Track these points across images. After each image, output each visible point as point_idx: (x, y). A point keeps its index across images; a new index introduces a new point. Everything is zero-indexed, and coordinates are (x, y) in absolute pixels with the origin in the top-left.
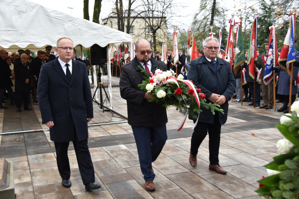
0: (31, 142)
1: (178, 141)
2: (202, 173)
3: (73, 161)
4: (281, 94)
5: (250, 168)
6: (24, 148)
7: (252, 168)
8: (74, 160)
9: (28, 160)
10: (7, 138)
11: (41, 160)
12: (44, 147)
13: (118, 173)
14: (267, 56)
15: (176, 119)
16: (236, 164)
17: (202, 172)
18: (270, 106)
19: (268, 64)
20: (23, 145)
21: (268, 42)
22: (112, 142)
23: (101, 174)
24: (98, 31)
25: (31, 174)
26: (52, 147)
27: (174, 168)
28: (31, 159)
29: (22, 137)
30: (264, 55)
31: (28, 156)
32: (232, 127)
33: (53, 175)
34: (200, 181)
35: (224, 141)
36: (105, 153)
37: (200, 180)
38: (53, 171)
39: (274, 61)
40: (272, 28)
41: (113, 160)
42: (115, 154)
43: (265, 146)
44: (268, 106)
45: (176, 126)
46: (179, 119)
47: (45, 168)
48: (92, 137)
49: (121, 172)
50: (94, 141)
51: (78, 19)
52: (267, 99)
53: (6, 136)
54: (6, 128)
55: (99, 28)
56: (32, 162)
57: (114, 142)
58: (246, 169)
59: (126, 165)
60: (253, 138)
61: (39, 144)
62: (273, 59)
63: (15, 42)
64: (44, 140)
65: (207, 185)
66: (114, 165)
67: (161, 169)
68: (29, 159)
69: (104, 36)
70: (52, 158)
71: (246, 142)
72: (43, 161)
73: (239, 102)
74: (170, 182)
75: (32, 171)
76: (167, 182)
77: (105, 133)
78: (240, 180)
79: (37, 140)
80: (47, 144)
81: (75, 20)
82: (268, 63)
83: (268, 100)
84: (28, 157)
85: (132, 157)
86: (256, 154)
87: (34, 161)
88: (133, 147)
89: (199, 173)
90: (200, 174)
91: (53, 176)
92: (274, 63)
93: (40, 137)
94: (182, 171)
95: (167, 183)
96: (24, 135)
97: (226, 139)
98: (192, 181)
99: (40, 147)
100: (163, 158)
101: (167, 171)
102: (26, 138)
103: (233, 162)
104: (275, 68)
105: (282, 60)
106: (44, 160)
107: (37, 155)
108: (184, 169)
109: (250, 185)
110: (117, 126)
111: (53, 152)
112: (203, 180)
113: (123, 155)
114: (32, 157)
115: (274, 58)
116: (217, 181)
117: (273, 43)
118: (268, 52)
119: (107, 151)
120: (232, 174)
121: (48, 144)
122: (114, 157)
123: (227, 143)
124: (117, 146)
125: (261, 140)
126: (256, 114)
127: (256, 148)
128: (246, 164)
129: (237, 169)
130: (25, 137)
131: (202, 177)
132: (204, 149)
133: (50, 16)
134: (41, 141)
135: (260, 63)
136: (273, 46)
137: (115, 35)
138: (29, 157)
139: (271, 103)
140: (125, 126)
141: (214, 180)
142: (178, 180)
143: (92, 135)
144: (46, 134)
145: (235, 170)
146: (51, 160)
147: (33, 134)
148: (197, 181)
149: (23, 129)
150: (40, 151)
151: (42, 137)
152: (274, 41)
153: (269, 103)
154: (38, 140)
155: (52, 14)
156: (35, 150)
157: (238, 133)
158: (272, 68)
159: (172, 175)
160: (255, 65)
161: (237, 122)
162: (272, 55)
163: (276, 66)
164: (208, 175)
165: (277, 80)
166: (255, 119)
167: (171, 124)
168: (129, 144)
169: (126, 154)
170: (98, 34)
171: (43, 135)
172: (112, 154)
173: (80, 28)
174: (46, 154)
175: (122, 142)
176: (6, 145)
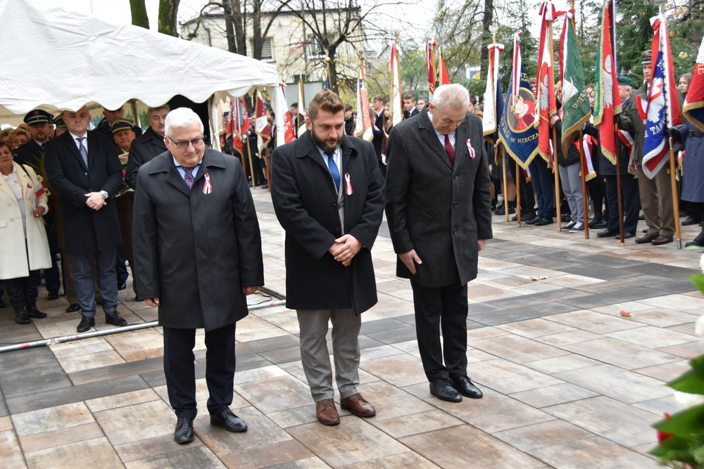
0: (16, 377)
2: (497, 427)
3: (142, 419)
4: (694, 199)
5: (625, 405)
7: (629, 404)
8: (143, 416)
9: (14, 426)
11: (51, 424)
12: (57, 389)
13: (270, 443)
14: (650, 100)
16: (584, 396)
17: (497, 424)
18: (666, 234)
19: (652, 122)
21: (650, 60)
22: (245, 361)
23: (224, 448)
24: (183, 60)
25: (26, 465)
26: (78, 386)
27: (421, 418)
28: (22, 422)
30: (640, 95)
31: (13, 416)
32: (566, 298)
33: (91, 461)
34: (492, 447)
35: (547, 337)
37: (493, 444)
38: (90, 452)
39: (669, 111)
40: (657, 20)
41: (252, 408)
42: (256, 393)
43: (660, 344)
44: (660, 237)
47: (64, 446)
49: (278, 438)
51: (124, 29)
52: (655, 217)
55: (186, 50)
56: (27, 431)
57: (249, 360)
58: (614, 407)
59: (289, 420)
60: (626, 324)
61: (39, 381)
62: (665, 107)
64: (52, 371)
65: (512, 456)
66: (256, 422)
67: (384, 423)
68: (15, 424)
69: (201, 73)
70: (81, 417)
71: (608, 335)
72: (59, 426)
73: (581, 229)
74: (413, 456)
75: (29, 456)
76: (404, 456)
78: (600, 440)
79: (31, 370)
80: (62, 380)
81: (116, 32)
82: (654, 117)
83: (658, 218)
84: (14, 420)
85: (301, 396)
86: (636, 367)
87: (34, 430)
89: (488, 426)
90: (490, 430)
91: (89, 464)
92: (669, 118)
93: (41, 361)
94: (443, 424)
95: (404, 459)
97: (552, 332)
98: (471, 450)
99: (43, 390)
100: (387, 392)
101: (401, 427)
103: (576, 392)
104: (673, 131)
105: (693, 106)
106: (60, 423)
107: (37, 411)
108: (447, 418)
109: (629, 448)
111: (84, 401)
112: (501, 443)
113: (278, 393)
114: (24, 418)
115: (669, 104)
116: (538, 443)
117: (663, 62)
118: (651, 88)
120: (577, 422)
121: (67, 380)
122: (254, 401)
123: (555, 343)
124: (257, 369)
125: (648, 329)
126: (629, 258)
127: (637, 352)
128: (614, 396)
129: (590, 410)
131: (499, 436)
132: (495, 363)
133: (44, 25)
134: (44, 373)
135: (629, 120)
136: (663, 70)
137: (229, 68)
138: (17, 418)
139: (667, 226)
140: (275, 314)
141: (530, 441)
142: (433, 449)
144: (56, 354)
145: (584, 412)
146: (79, 421)
147: (19, 355)
148: (486, 449)
150: (46, 400)
151: (46, 361)
152: (665, 57)
153: (661, 228)
154: (36, 371)
155: (51, 19)
156: (30, 398)
157: (584, 314)
158: (665, 132)
159: (417, 436)
160: (616, 125)
161: (578, 284)
162: (662, 94)
163: (674, 125)
164: (512, 431)
165: (680, 162)
166: (626, 274)
167: (398, 301)
168: (290, 363)
169: (285, 390)
170: (184, 68)
171: (48, 356)
172: (246, 393)
173: (131, 54)
174: (62, 406)
175: (271, 359)
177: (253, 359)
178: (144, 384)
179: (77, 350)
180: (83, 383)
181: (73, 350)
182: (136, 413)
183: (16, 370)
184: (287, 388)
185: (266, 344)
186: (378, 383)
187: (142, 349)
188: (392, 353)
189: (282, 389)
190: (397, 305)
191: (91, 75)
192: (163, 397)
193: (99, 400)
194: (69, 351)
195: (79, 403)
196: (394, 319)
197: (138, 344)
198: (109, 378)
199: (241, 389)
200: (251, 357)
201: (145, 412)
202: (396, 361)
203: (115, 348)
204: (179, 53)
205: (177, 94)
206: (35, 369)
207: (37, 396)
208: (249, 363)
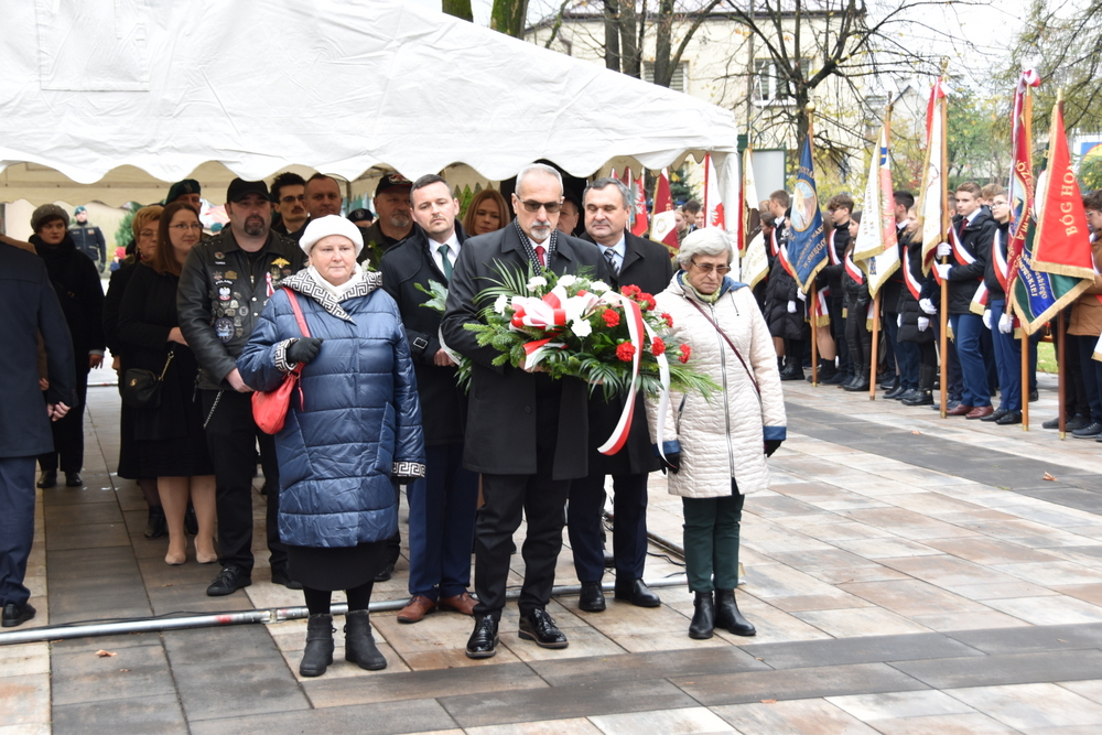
0: (207, 678)
6: (174, 715)
10: (83, 660)
12: (283, 712)
15: (974, 572)
20: (164, 694)
22: (643, 692)
24: (558, 93)
26: (322, 710)
29: (155, 652)
45: (985, 614)
46: (993, 575)
48: (526, 660)
50: (540, 684)
53: (73, 646)
54: (66, 602)
55: (564, 75)
57: (652, 691)
61: (249, 692)
63: (132, 149)
64: (271, 675)
69: (588, 120)
77: (595, 641)
79: (234, 669)
80: (291, 694)
88: (759, 722)
93: (253, 653)
96: (164, 646)
99: (257, 711)
102: (177, 660)
121: (301, 695)
124: (668, 712)
130: (170, 655)
134: (257, 677)
137: (644, 113)
144: (279, 641)
147: (212, 638)
149: (153, 611)
151: (261, 653)
168: (735, 706)
170: (558, 108)
171: (263, 643)
173: (462, 77)
175: (695, 694)
176: (78, 695)
177: (658, 689)
178: (447, 720)
180: (330, 705)
183: (207, 667)
185: (684, 662)
187: (440, 647)
188: (950, 709)
190: (947, 608)
191: (385, 114)
196: (946, 635)
197: (431, 636)
198: (379, 699)
200: (654, 684)
202: (962, 729)
203: (389, 639)
204: (552, 79)
205: (540, 157)
206: (242, 667)
207: (246, 723)
208: (650, 697)
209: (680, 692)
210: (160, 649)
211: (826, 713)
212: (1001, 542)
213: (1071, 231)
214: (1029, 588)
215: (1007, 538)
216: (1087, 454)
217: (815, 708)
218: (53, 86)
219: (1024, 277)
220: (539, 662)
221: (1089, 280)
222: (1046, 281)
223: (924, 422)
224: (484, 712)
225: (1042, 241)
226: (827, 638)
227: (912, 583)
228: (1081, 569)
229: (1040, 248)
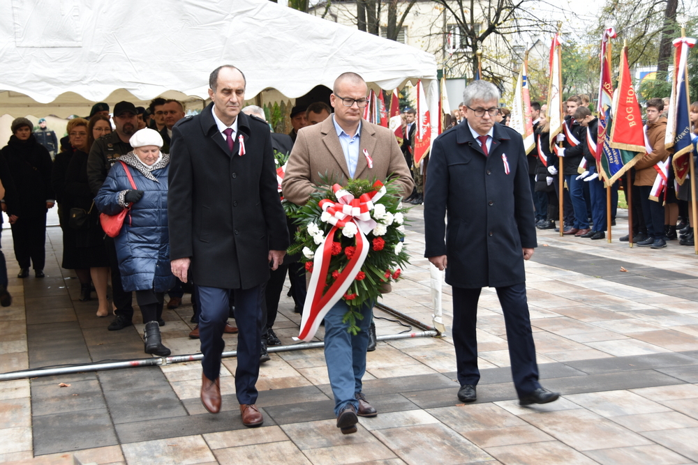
0: (125, 399)
1: (606, 400)
6: (105, 421)
8: (270, 458)
9: (125, 458)
10: (50, 389)
11: (166, 458)
12: (171, 418)
15: (580, 326)
20: (100, 409)
22: (386, 402)
24: (329, 45)
26: (194, 416)
28: (134, 455)
29: (93, 384)
31: (123, 446)
36: (366, 436)
41: (399, 461)
42: (404, 444)
45: (587, 350)
46: (591, 328)
48: (316, 384)
50: (325, 398)
51: (265, 8)
53: (44, 381)
54: (39, 356)
55: (332, 34)
56: (139, 464)
57: (392, 401)
61: (151, 406)
63: (73, 82)
64: (164, 396)
68: (126, 456)
69: (348, 61)
70: (199, 454)
72: (174, 462)
79: (141, 393)
80: (176, 407)
81: (256, 10)
84: (124, 451)
87: (146, 464)
88: (455, 418)
93: (152, 383)
96: (99, 380)
99: (155, 417)
100: (565, 456)
102: (107, 388)
106: (175, 459)
107: (150, 442)
110: (389, 350)
111: (201, 435)
113: (429, 444)
114: (136, 450)
119: (373, 432)
121: (181, 408)
122: (401, 453)
124: (401, 413)
130: (103, 385)
134: (155, 397)
137: (381, 56)
138: (128, 448)
143: (315, 377)
144: (166, 375)
146: (197, 458)
147: (128, 375)
149: (92, 360)
150: (159, 430)
151: (157, 383)
156: (142, 425)
168: (441, 409)
169: (437, 442)
170: (329, 54)
171: (159, 377)
172: (390, 441)
173: (271, 36)
174: (177, 438)
175: (416, 402)
176: (47, 410)
177: (395, 399)
178: (269, 420)
179: (190, 374)
180: (198, 413)
181: (186, 373)
182: (262, 455)
183: (125, 392)
184: (439, 440)
185: (409, 383)
186: (553, 443)
188: (567, 407)
189: (434, 441)
190: (565, 348)
192: (292, 438)
193: (219, 435)
194: (182, 373)
195: (196, 436)
196: (564, 364)
199: (384, 436)
200: (392, 397)
201: (272, 454)
202: (574, 418)
204: (325, 36)
205: (319, 84)
206: (146, 392)
207: (149, 424)
208: (390, 404)
209: (408, 401)
210: (97, 382)
211: (494, 411)
212: (595, 309)
213: (632, 124)
214: (612, 335)
215: (599, 306)
216: (645, 256)
217: (487, 408)
218: (24, 44)
219: (606, 152)
220: (324, 385)
221: (642, 153)
222: (618, 154)
223: (550, 239)
224: (291, 415)
225: (616, 130)
226: (495, 367)
227: (544, 334)
228: (642, 323)
229: (615, 135)
